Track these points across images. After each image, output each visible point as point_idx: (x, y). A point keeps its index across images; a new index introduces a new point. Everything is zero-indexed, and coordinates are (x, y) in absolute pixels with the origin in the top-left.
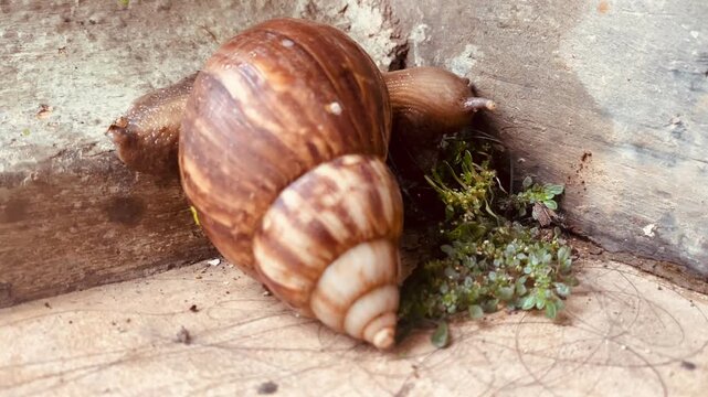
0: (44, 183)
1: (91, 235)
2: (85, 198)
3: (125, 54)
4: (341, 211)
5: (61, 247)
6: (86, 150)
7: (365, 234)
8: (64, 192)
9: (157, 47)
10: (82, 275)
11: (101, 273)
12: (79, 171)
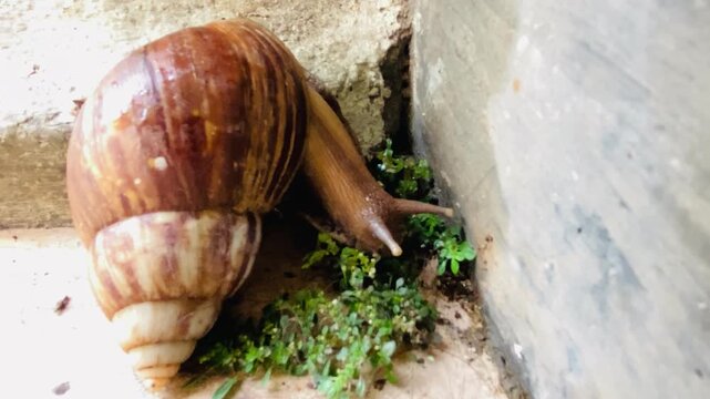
0: (11, 146)
1: (54, 188)
2: (46, 161)
3: (122, 16)
4: (129, 270)
5: (30, 194)
6: (48, 119)
7: (149, 295)
8: (26, 154)
9: (153, 9)
10: (49, 217)
11: (63, 217)
12: (38, 138)
